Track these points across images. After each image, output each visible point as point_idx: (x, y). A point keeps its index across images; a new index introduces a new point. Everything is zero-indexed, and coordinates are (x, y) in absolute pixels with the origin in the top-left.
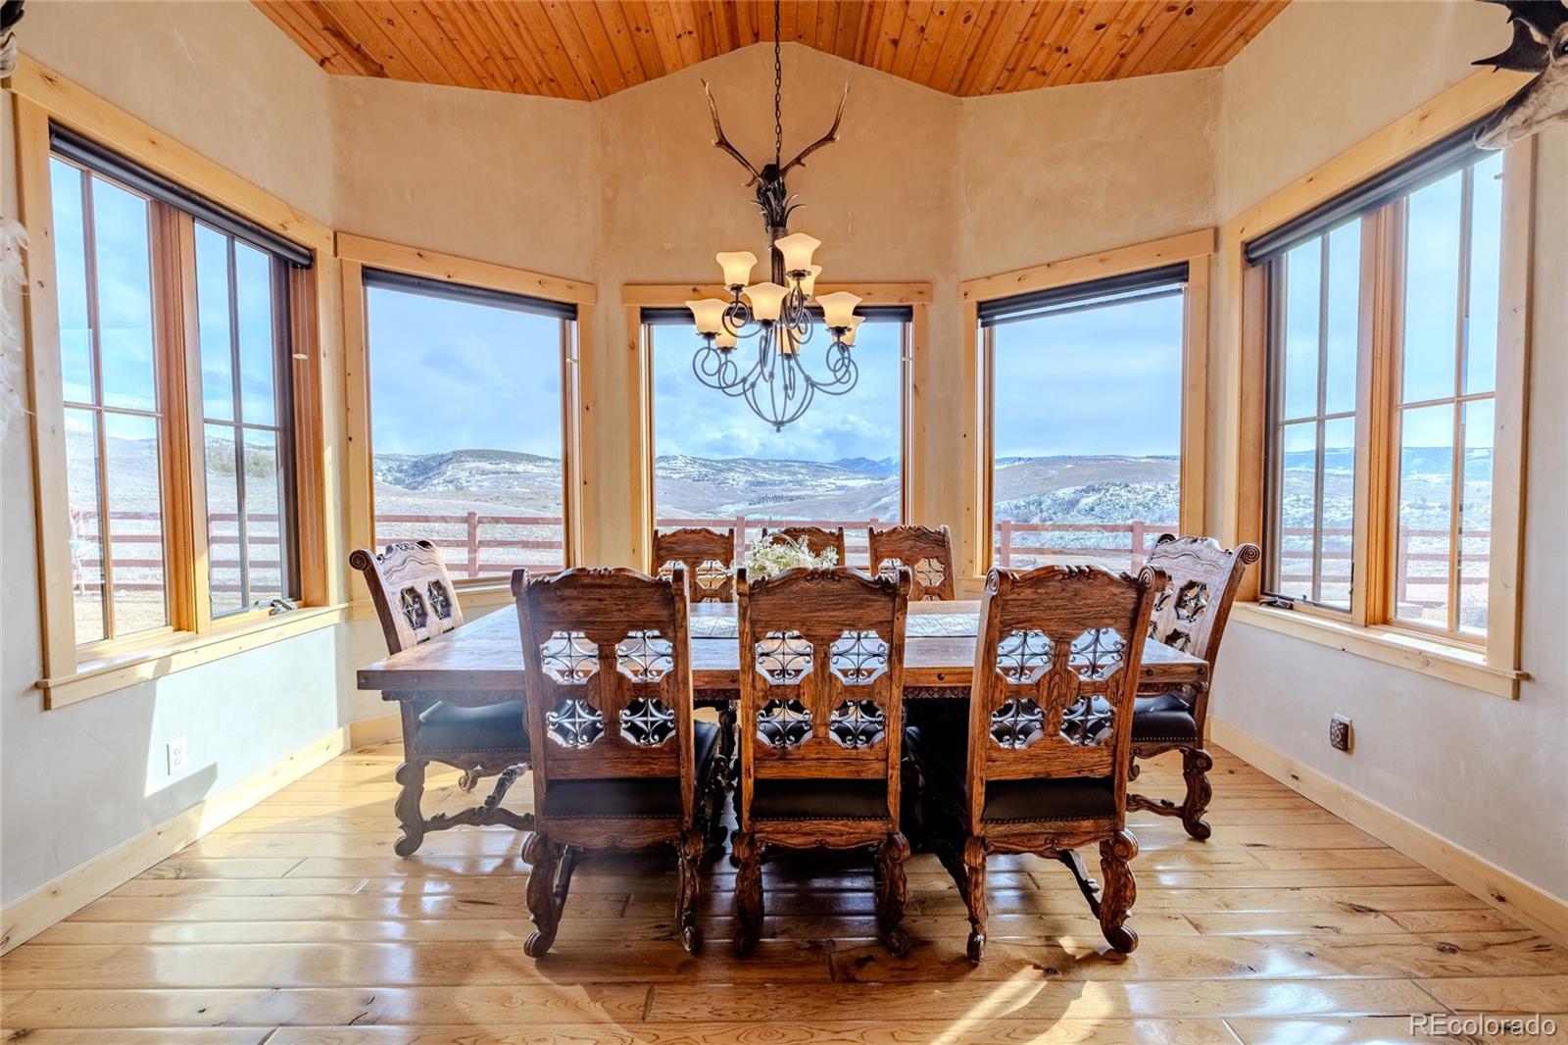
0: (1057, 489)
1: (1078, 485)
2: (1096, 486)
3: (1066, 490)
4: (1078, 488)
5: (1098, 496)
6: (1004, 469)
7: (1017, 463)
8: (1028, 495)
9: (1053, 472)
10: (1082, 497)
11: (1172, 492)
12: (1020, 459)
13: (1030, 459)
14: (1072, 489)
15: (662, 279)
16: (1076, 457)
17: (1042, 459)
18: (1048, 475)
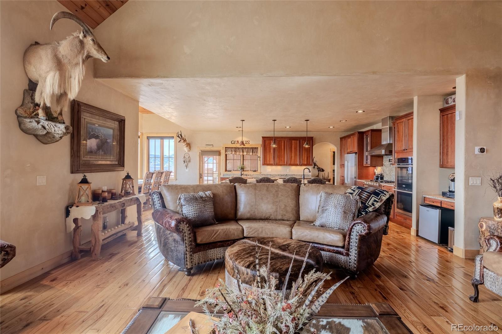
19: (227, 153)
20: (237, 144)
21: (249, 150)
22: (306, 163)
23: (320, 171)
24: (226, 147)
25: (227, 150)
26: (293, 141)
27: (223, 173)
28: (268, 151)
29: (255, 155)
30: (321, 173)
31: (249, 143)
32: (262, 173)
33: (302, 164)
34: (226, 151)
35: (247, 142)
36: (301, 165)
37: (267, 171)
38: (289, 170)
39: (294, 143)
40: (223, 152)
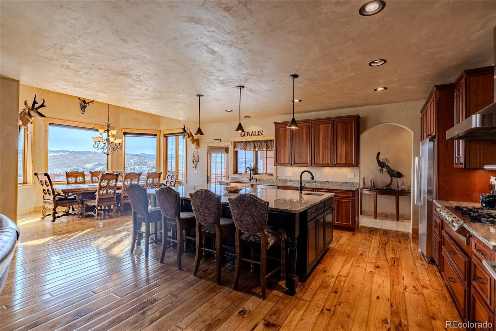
0: (85, 164)
1: (94, 163)
2: (102, 163)
3: (89, 165)
4: (94, 164)
5: (103, 167)
6: (60, 155)
7: (66, 153)
8: (72, 167)
9: (83, 157)
10: (96, 167)
11: (129, 166)
12: (68, 151)
13: (73, 152)
14: (92, 164)
15: (55, 117)
16: (93, 152)
17: (78, 152)
18: (81, 159)
19: (236, 149)
20: (248, 136)
21: (263, 144)
22: (344, 162)
23: (394, 176)
24: (235, 141)
25: (236, 145)
26: (321, 126)
27: (232, 176)
28: (282, 143)
29: (270, 150)
30: (395, 180)
31: (262, 134)
32: (279, 178)
33: (337, 164)
34: (235, 147)
35: (259, 133)
36: (335, 166)
37: (286, 175)
38: (319, 173)
39: (323, 128)
40: (231, 148)
